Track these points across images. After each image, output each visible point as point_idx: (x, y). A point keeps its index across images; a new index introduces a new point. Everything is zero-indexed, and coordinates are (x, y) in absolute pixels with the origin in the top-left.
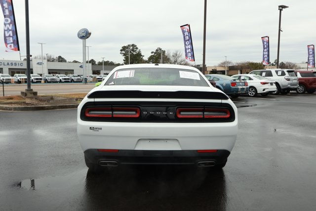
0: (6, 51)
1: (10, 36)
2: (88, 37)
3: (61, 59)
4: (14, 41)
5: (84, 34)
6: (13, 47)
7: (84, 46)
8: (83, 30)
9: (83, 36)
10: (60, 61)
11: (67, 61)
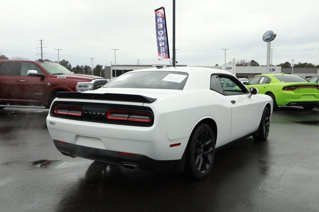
0: (159, 60)
1: (163, 46)
2: (273, 39)
3: (254, 64)
4: (166, 50)
5: (269, 37)
6: (164, 56)
7: (269, 49)
8: (267, 32)
9: (268, 39)
10: (253, 66)
11: (260, 65)
